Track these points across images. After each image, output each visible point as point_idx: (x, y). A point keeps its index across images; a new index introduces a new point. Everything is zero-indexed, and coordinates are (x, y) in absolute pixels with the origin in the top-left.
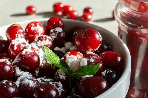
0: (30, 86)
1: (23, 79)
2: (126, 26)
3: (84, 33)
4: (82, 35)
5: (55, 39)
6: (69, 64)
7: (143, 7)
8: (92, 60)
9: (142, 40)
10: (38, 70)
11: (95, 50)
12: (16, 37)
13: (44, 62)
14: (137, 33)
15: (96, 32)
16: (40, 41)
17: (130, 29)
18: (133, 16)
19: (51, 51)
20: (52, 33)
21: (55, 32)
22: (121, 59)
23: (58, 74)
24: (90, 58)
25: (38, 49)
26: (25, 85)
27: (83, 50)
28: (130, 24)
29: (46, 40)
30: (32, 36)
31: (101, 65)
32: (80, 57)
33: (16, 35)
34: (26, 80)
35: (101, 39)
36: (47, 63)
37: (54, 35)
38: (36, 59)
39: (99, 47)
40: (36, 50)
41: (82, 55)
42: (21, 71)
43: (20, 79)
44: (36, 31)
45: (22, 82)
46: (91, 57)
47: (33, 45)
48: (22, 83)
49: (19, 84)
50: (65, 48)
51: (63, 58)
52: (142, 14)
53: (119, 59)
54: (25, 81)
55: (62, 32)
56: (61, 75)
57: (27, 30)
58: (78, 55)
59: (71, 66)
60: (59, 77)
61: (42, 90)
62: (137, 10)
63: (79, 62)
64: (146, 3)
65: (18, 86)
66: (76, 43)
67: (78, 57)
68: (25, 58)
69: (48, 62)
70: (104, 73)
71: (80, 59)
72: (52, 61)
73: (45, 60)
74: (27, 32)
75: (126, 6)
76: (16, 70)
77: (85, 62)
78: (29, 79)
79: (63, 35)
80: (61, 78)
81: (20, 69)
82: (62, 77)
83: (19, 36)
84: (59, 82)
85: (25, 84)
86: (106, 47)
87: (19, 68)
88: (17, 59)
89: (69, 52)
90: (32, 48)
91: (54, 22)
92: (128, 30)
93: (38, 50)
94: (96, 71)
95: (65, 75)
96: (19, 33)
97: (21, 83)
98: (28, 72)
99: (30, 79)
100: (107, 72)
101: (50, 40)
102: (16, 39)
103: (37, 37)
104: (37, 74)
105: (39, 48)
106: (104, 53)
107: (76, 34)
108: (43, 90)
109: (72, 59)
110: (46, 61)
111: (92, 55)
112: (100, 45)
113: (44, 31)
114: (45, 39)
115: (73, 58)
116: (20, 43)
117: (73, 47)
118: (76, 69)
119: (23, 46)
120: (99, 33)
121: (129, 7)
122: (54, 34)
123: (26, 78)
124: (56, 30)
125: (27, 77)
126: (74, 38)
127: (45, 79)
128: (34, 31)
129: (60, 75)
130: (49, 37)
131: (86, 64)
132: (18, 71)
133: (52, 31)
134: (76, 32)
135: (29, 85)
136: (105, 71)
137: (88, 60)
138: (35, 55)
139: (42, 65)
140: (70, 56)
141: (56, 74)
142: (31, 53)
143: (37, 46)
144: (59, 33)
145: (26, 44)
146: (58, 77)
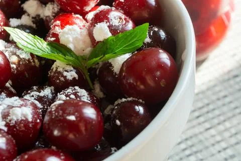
1: (8, 112)
6: (71, 46)
8: (115, 22)
13: (15, 59)
23: (60, 73)
24: (109, 20)
27: (78, 8)
34: (15, 112)
36: (20, 59)
45: (9, 118)
48: (10, 121)
50: (29, 15)
54: (14, 114)
56: (68, 72)
59: (75, 47)
60: (65, 77)
65: (5, 129)
69: (23, 56)
73: (14, 54)
78: (20, 107)
80: (69, 77)
82: (71, 75)
84: (77, 88)
99: (22, 105)
109: (73, 33)
110: (18, 56)
111: (106, 11)
117: (47, 8)
127: (40, 92)
129: (65, 74)
131: (110, 34)
135: (27, 119)
137: (108, 24)
140: (65, 29)
146: (62, 79)
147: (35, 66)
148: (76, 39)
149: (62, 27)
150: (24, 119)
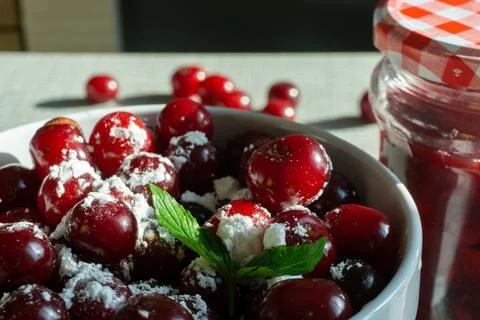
0: (107, 306)
1: (86, 285)
2: (405, 130)
3: (275, 146)
4: (269, 152)
5: (185, 166)
6: (228, 243)
7: (457, 72)
8: (301, 230)
9: (456, 175)
10: (128, 261)
11: (311, 201)
12: (62, 159)
13: (151, 235)
14: (440, 151)
15: (315, 144)
16: (137, 170)
17: (419, 139)
18: (428, 101)
19: (174, 201)
20: (174, 148)
21: (185, 144)
22: (390, 230)
23: (194, 273)
24: (293, 224)
25: (132, 194)
26: (90, 303)
27: (272, 200)
28: (420, 123)
29: (156, 167)
30: (112, 155)
31: (327, 246)
32: (263, 221)
33: (64, 151)
34: (93, 286)
35: (328, 168)
36: (158, 238)
37: (183, 155)
38: (124, 223)
39: (321, 192)
40: (126, 199)
41: (269, 215)
42: (77, 262)
43: (74, 284)
44: (126, 140)
45: (81, 291)
46: (296, 219)
47: (117, 181)
48: (81, 296)
49: (73, 300)
50: (216, 196)
51: (208, 224)
52: (455, 95)
53: (386, 229)
54: (92, 291)
55: (205, 146)
56: (204, 274)
57: (98, 136)
58: (257, 215)
59: (234, 248)
60: (197, 281)
61: (145, 314)
62: (439, 80)
63: (261, 237)
64: (468, 60)
65: (69, 304)
66: (250, 179)
67: (255, 220)
68: (91, 220)
69: (163, 235)
70: (337, 271)
71: (262, 225)
72: (174, 231)
73: (154, 228)
74: (98, 142)
75: (405, 67)
76: (63, 258)
77: (278, 234)
78: (103, 285)
79: (209, 156)
80: (203, 284)
81: (75, 256)
82: (207, 280)
83: (73, 153)
84: (198, 296)
85: (90, 298)
86: (343, 194)
87: (73, 252)
88: (67, 224)
89: (230, 206)
90: (114, 192)
91: (181, 116)
92: (413, 145)
93: (131, 198)
94: (312, 263)
95: (214, 274)
96: (74, 146)
97: (78, 295)
98: (99, 266)
99: (108, 284)
100: (346, 266)
101: (168, 168)
102: (63, 163)
103: (129, 158)
104: (126, 274)
105: (135, 193)
106: (337, 210)
107: (250, 152)
108: (150, 316)
109: (239, 226)
110: (157, 233)
111: (300, 214)
112: (326, 184)
113: (150, 143)
114: (152, 164)
115: (243, 223)
116: (76, 177)
117: (239, 192)
118: (251, 257)
119: (84, 184)
120: (321, 146)
121: (415, 73)
122: (182, 151)
123: (93, 279)
124: (187, 140)
125: (96, 277)
126: (245, 164)
127: (152, 287)
128: (118, 139)
129: (200, 276)
130: (167, 160)
131: (283, 242)
132: (69, 262)
133: (174, 141)
134: (252, 146)
135: (102, 303)
136: (342, 264)
137: (289, 228)
138: (123, 210)
139: (142, 245)
140: (232, 218)
141: (188, 272)
142: (109, 206)
143: (128, 186)
144: (198, 149)
145: (94, 180)
146: (193, 282)
147: (175, 256)
148: (239, 236)
149: (231, 213)
150: (99, 300)
